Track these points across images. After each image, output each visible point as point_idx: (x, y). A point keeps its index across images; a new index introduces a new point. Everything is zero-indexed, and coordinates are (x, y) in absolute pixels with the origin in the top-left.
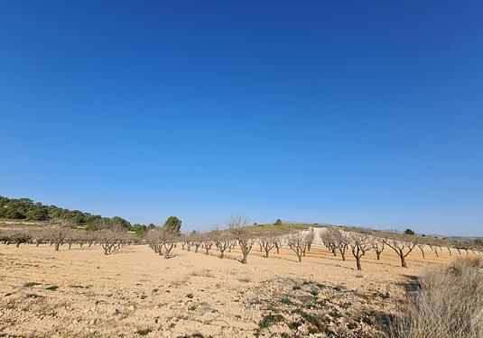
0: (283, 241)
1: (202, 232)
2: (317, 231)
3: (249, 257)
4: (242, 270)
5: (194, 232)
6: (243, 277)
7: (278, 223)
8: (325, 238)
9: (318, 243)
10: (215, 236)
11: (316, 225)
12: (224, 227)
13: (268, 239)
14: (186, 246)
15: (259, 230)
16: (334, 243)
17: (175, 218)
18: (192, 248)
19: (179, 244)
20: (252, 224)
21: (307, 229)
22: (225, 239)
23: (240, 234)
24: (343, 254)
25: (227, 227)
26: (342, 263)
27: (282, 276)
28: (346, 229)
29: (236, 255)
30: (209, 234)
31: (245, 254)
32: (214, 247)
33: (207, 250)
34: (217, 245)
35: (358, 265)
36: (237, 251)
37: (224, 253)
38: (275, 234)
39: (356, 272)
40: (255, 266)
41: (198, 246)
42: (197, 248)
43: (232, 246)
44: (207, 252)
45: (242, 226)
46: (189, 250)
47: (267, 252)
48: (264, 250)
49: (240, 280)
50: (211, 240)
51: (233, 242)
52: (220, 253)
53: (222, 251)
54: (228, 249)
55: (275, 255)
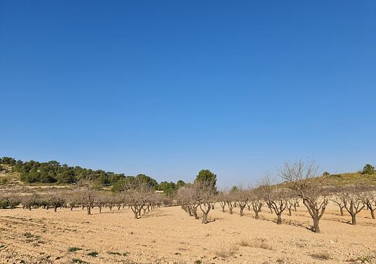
1: (245, 187)
3: (321, 223)
4: (313, 242)
5: (235, 188)
6: (318, 251)
7: (369, 170)
10: (264, 193)
12: (276, 179)
13: (354, 197)
14: (227, 208)
15: (335, 184)
17: (207, 171)
18: (234, 209)
19: (218, 205)
20: (319, 174)
22: (281, 196)
23: (303, 189)
25: (281, 180)
29: (301, 220)
30: (255, 191)
31: (316, 218)
32: (265, 207)
33: (257, 212)
34: (270, 205)
37: (282, 217)
38: (363, 189)
40: (335, 236)
41: (242, 208)
42: (242, 209)
43: (293, 208)
44: (257, 215)
45: (304, 177)
46: (231, 213)
47: (353, 216)
48: (345, 212)
49: (313, 256)
50: (259, 198)
51: (293, 201)
52: (275, 216)
53: (279, 214)
54: (286, 211)
55: (367, 220)
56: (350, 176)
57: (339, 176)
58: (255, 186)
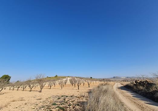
0: (57, 82)
1: (22, 81)
2: (69, 78)
3: (43, 90)
4: (39, 95)
5: (18, 81)
6: (39, 98)
7: (56, 76)
8: (71, 81)
9: (68, 82)
10: (29, 83)
11: (68, 77)
12: (33, 78)
13: (52, 82)
14: (12, 88)
16: (73, 82)
18: (15, 89)
19: (8, 88)
20: (46, 77)
21: (65, 78)
22: (33, 84)
23: (40, 81)
24: (75, 85)
25: (35, 79)
26: (74, 88)
27: (55, 95)
28: (77, 78)
30: (25, 82)
31: (41, 89)
32: (28, 87)
33: (24, 89)
35: (78, 88)
36: (38, 88)
37: (32, 89)
38: (54, 80)
39: (78, 90)
40: (45, 93)
42: (18, 88)
43: (36, 86)
44: (24, 90)
45: (41, 78)
46: (13, 90)
47: (51, 87)
48: (49, 86)
49: (37, 100)
50: (26, 84)
51: (37, 84)
52: (30, 89)
53: (31, 89)
54: (34, 87)
55: (53, 88)
56: (52, 77)
57: (50, 77)
58: (26, 80)
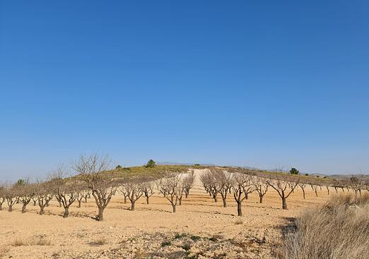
0: (155, 187)
1: (33, 181)
2: (198, 173)
3: (106, 212)
4: (94, 230)
5: (20, 182)
6: (96, 238)
7: (151, 164)
8: (207, 181)
9: (198, 188)
10: (55, 187)
11: (198, 166)
12: (70, 172)
13: (136, 187)
14: (6, 205)
15: (124, 176)
16: (216, 186)
18: (15, 206)
20: (112, 167)
21: (186, 171)
22: (71, 190)
23: (95, 182)
24: (224, 199)
25: (75, 173)
26: (222, 210)
27: (150, 231)
28: (231, 170)
29: (88, 210)
30: (44, 185)
31: (101, 208)
32: (54, 201)
33: (42, 207)
34: (59, 200)
35: (239, 211)
36: (91, 206)
37: (70, 210)
38: (144, 179)
39: (237, 218)
40: (113, 222)
41: (26, 203)
42: (25, 205)
43: (83, 199)
44: (42, 210)
45: (97, 170)
46: (10, 210)
47: (133, 203)
48: (128, 201)
49: (91, 244)
50: (48, 192)
51: (85, 193)
52: (63, 209)
53: (66, 207)
54: (75, 204)
55: (143, 206)
56: (137, 169)
57: (128, 169)
58: (44, 178)
